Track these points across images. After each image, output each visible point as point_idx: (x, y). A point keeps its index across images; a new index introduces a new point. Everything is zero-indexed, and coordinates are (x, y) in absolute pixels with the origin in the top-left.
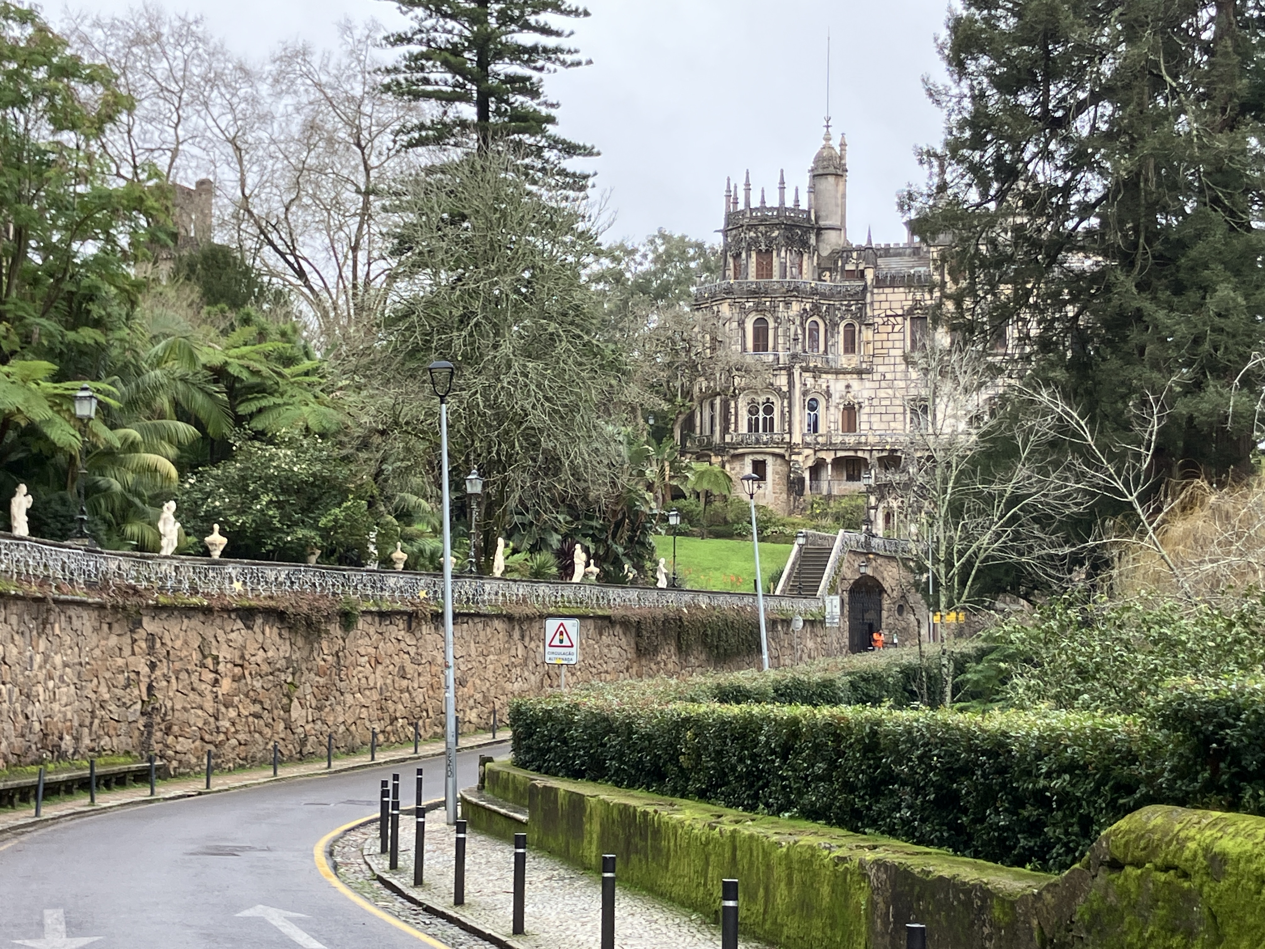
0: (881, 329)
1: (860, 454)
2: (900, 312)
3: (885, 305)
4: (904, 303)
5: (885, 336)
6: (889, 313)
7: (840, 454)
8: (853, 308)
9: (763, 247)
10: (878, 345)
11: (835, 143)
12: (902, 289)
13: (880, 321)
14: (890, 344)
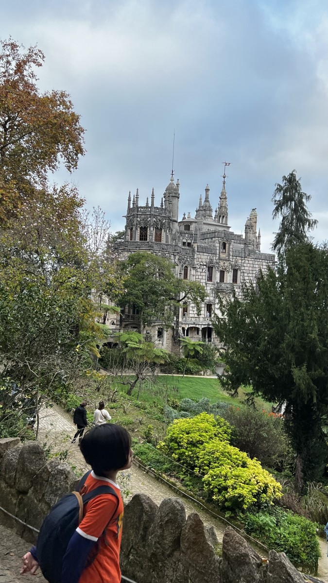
0: (199, 270)
1: (197, 326)
2: (205, 264)
3: (200, 260)
4: (207, 260)
5: (199, 274)
6: (201, 264)
7: (190, 326)
8: (189, 259)
9: (159, 227)
10: (197, 277)
11: (175, 182)
12: (206, 254)
13: (198, 266)
14: (200, 277)
